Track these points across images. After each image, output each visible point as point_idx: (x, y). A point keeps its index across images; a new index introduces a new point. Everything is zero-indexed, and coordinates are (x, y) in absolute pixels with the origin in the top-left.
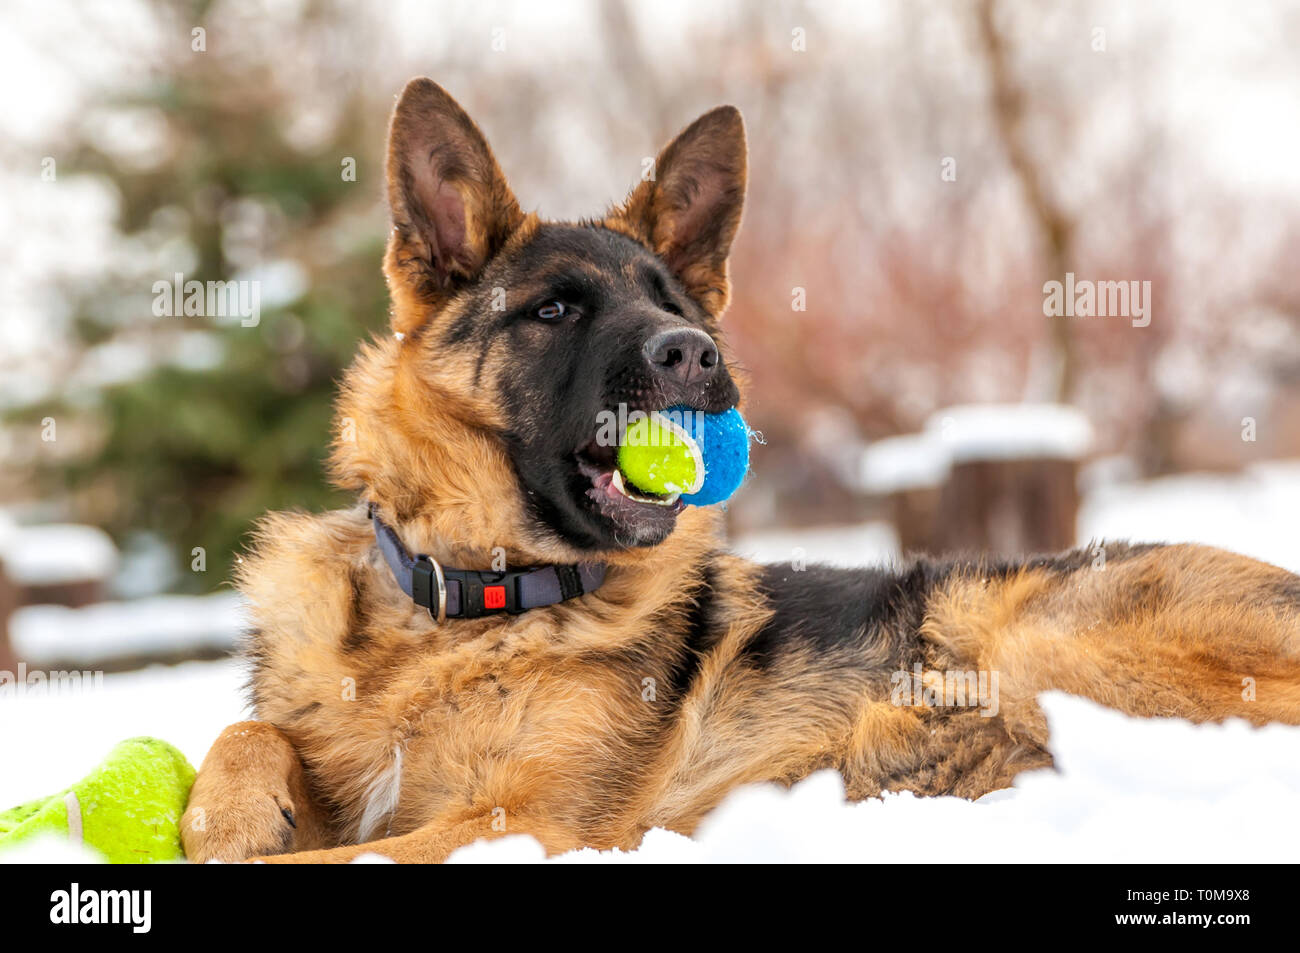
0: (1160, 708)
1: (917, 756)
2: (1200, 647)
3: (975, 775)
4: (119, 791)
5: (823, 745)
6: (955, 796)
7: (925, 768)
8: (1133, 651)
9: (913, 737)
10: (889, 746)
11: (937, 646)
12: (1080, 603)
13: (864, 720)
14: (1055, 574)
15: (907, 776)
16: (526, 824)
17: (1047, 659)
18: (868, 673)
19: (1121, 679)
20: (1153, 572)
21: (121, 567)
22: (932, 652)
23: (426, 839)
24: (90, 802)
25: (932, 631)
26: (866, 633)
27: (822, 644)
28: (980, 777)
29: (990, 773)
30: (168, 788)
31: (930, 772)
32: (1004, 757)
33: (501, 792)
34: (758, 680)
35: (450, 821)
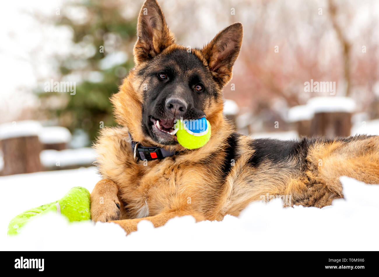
0: (370, 181)
1: (304, 195)
3: (321, 201)
4: (72, 203)
5: (277, 192)
6: (315, 207)
7: (306, 199)
8: (363, 164)
9: (303, 190)
10: (296, 192)
11: (310, 163)
12: (349, 151)
13: (289, 185)
14: (344, 143)
15: (301, 201)
16: (188, 213)
17: (338, 166)
18: (289, 170)
19: (359, 172)
20: (372, 143)
21: (72, 139)
22: (309, 165)
23: (160, 217)
24: (63, 206)
25: (309, 158)
26: (289, 158)
27: (275, 161)
28: (322, 201)
29: (325, 200)
30: (86, 202)
31: (307, 200)
32: (329, 196)
33: (178, 204)
34: (254, 170)
35: (166, 213)
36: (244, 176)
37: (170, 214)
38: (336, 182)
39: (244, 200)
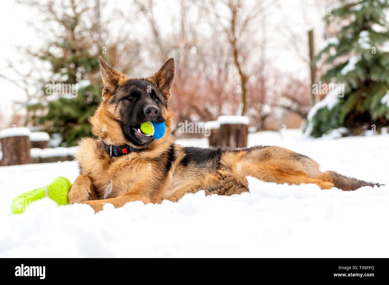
0: (269, 179)
1: (217, 186)
2: (278, 168)
4: (56, 187)
5: (199, 184)
7: (219, 188)
8: (264, 167)
9: (217, 182)
10: (212, 184)
12: (253, 158)
13: (207, 179)
14: (247, 152)
15: (215, 190)
16: (139, 196)
18: (207, 169)
19: (261, 173)
20: (268, 151)
22: (221, 166)
24: (50, 189)
25: (222, 162)
26: (207, 161)
27: (198, 162)
28: (230, 191)
29: (232, 191)
30: (66, 187)
31: (220, 190)
32: (236, 188)
33: (134, 190)
34: (185, 168)
35: (124, 195)
36: (179, 172)
37: (126, 196)
38: (244, 179)
39: (178, 189)
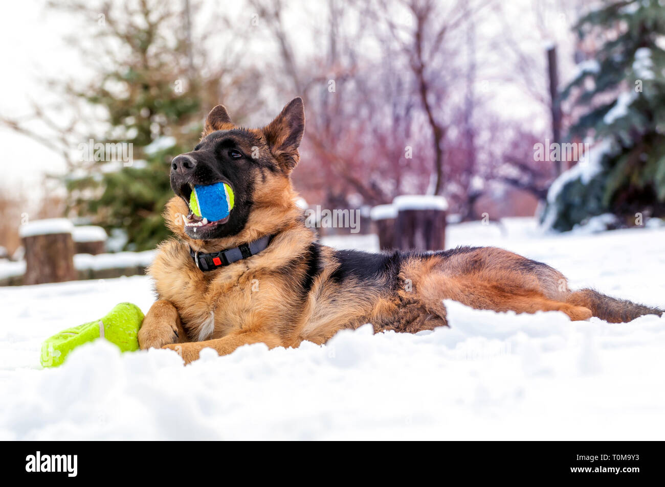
0: (480, 304)
1: (395, 318)
2: (495, 283)
4: (118, 321)
5: (363, 313)
7: (397, 321)
8: (471, 284)
9: (394, 312)
10: (385, 315)
11: (403, 281)
12: (453, 267)
13: (377, 306)
14: (444, 258)
18: (378, 288)
19: (467, 293)
20: (478, 256)
22: (401, 283)
23: (228, 339)
24: (107, 324)
25: (402, 276)
26: (378, 274)
27: (362, 277)
28: (415, 325)
29: (419, 323)
30: (135, 321)
31: (398, 323)
32: (425, 318)
33: (251, 324)
34: (337, 287)
35: (236, 334)
36: (328, 293)
37: (240, 335)
38: (439, 304)
39: (326, 322)
